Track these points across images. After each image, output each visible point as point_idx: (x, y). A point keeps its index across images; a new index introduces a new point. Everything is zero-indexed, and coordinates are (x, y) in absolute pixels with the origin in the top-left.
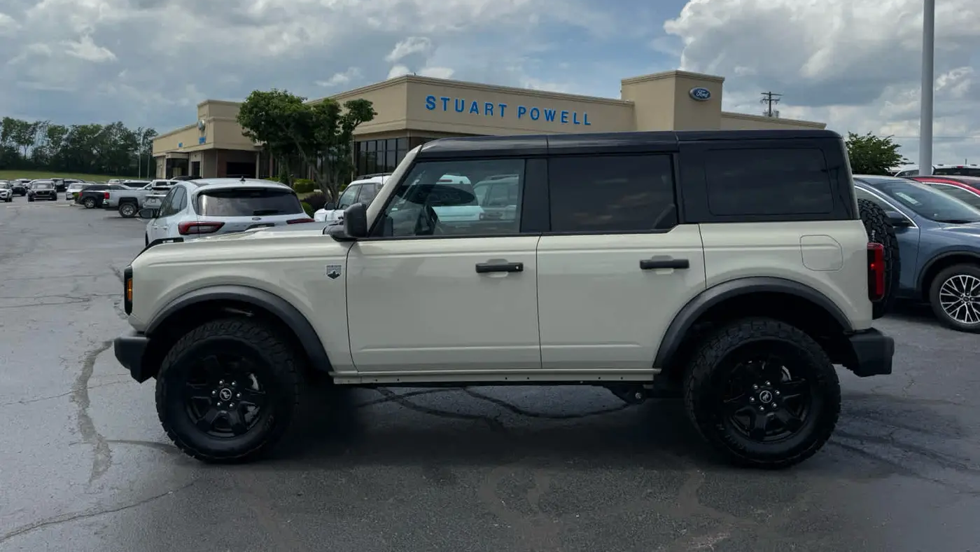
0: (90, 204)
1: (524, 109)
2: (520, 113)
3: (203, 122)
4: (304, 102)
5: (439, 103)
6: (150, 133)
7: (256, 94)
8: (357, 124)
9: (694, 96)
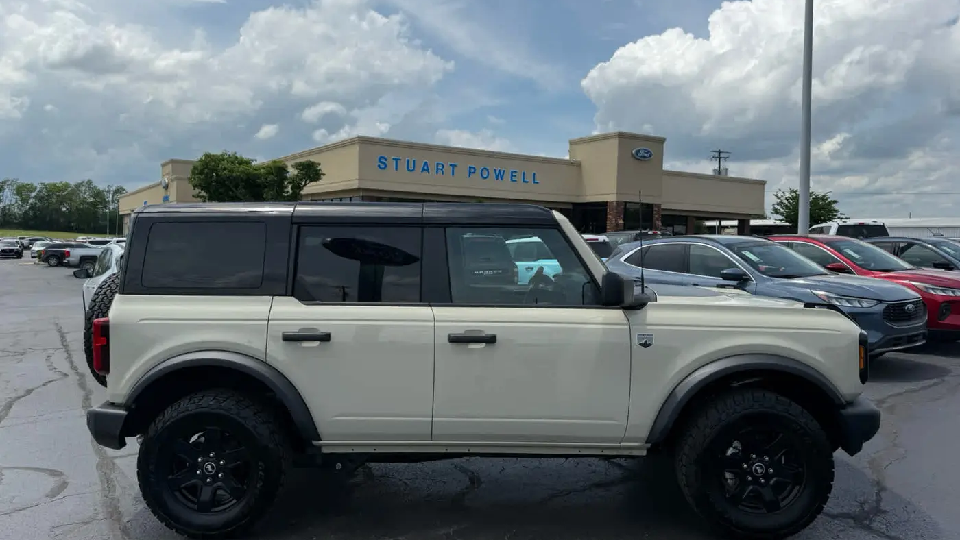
0: (54, 262)
1: (474, 168)
2: (470, 173)
3: (167, 181)
4: (254, 164)
5: (391, 164)
6: (119, 191)
7: (207, 156)
8: (305, 185)
9: (636, 156)
